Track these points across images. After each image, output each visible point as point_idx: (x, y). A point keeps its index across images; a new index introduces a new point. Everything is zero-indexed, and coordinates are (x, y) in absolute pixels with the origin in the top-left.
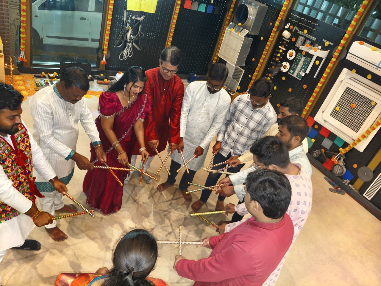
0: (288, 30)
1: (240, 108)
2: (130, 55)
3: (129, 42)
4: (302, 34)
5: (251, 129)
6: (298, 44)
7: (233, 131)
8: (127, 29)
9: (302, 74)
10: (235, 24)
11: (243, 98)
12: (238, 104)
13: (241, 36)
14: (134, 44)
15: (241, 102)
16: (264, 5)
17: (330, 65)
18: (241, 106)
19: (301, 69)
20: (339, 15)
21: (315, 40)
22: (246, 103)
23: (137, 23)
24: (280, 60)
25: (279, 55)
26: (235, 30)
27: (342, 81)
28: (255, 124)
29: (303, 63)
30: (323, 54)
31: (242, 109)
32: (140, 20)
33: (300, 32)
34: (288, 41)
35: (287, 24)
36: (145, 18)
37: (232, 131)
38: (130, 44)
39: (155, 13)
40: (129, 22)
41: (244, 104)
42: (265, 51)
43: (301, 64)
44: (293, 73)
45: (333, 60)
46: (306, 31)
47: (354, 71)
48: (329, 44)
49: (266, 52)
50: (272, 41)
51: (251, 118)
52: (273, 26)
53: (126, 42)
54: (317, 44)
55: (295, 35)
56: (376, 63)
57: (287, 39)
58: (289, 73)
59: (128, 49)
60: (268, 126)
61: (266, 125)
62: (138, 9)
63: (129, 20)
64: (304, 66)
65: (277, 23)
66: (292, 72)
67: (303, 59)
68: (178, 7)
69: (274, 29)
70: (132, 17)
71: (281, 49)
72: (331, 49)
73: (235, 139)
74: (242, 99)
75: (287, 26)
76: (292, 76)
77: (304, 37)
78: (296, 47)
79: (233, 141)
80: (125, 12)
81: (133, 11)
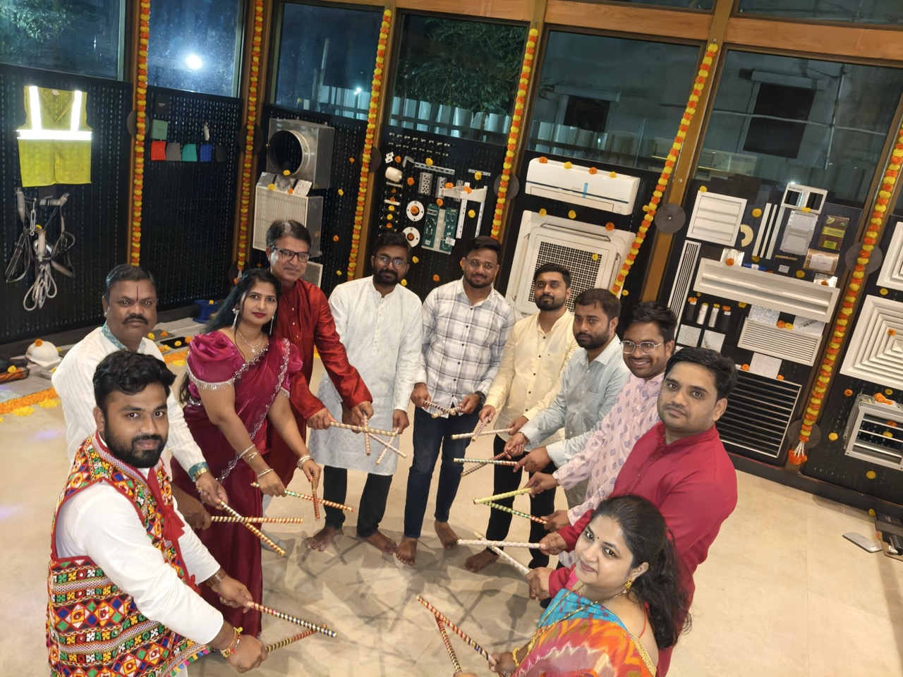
0: (393, 164)
1: (446, 311)
2: (51, 292)
3: (44, 262)
4: (424, 168)
5: (481, 344)
6: (422, 188)
7: (447, 360)
8: (32, 231)
9: (450, 241)
10: (274, 175)
11: (443, 293)
12: (439, 306)
13: (297, 195)
14: (55, 265)
15: (443, 300)
16: (325, 126)
17: (498, 212)
18: (446, 307)
19: (445, 234)
20: (457, 122)
21: (453, 174)
22: (454, 298)
23: (54, 214)
24: (395, 225)
25: (390, 217)
26: (279, 186)
27: (529, 235)
28: (487, 332)
29: (445, 221)
30: (479, 195)
31: (450, 312)
32: (59, 206)
33: (419, 165)
34: (400, 186)
35: (387, 155)
36: (68, 198)
37: (444, 362)
38: (47, 267)
39: (90, 182)
40: (33, 215)
41: (451, 303)
42: (359, 216)
43: (441, 224)
44: (432, 245)
45: (501, 201)
46: (429, 161)
47: (543, 211)
48: (483, 176)
49: (360, 218)
50: (366, 193)
51: (475, 322)
52: (359, 163)
53: (35, 263)
54: (459, 181)
55: (409, 171)
56: (580, 189)
57: (397, 183)
58: (423, 247)
59: (44, 280)
60: (508, 328)
61: (504, 327)
62: (49, 179)
63: (33, 211)
64: (449, 227)
65: (366, 157)
66: (429, 244)
67: (442, 213)
68: (140, 160)
69: (364, 169)
70: (38, 203)
71: (391, 205)
72: (490, 183)
73: (457, 373)
74: (444, 295)
75: (389, 158)
76: (432, 251)
77: (430, 172)
78: (421, 194)
79: (454, 378)
80: (19, 193)
81: (38, 187)
